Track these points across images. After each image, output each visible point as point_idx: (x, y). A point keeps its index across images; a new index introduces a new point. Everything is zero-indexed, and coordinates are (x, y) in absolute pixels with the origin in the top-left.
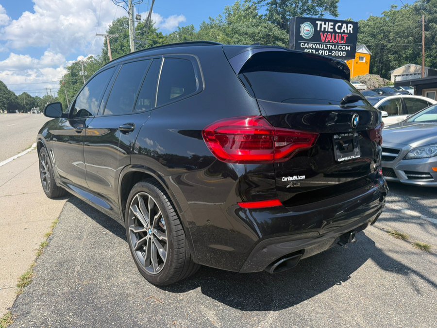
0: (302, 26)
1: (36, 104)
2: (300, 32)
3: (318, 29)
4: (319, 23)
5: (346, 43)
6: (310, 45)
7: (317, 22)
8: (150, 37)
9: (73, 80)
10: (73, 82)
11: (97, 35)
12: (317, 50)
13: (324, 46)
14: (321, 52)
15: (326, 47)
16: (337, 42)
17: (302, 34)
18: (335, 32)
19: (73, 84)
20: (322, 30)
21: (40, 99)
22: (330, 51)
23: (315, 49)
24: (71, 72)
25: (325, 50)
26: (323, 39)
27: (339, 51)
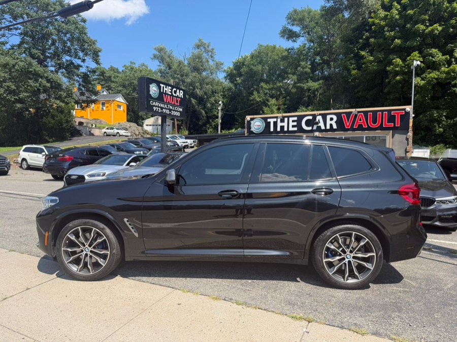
0: (151, 86)
2: (149, 91)
3: (162, 91)
4: (162, 85)
5: (180, 105)
6: (157, 104)
7: (161, 85)
12: (162, 108)
13: (166, 106)
14: (164, 110)
15: (168, 107)
16: (174, 104)
17: (151, 93)
18: (172, 95)
20: (164, 92)
22: (170, 110)
23: (160, 107)
25: (167, 109)
26: (165, 100)
27: (176, 111)
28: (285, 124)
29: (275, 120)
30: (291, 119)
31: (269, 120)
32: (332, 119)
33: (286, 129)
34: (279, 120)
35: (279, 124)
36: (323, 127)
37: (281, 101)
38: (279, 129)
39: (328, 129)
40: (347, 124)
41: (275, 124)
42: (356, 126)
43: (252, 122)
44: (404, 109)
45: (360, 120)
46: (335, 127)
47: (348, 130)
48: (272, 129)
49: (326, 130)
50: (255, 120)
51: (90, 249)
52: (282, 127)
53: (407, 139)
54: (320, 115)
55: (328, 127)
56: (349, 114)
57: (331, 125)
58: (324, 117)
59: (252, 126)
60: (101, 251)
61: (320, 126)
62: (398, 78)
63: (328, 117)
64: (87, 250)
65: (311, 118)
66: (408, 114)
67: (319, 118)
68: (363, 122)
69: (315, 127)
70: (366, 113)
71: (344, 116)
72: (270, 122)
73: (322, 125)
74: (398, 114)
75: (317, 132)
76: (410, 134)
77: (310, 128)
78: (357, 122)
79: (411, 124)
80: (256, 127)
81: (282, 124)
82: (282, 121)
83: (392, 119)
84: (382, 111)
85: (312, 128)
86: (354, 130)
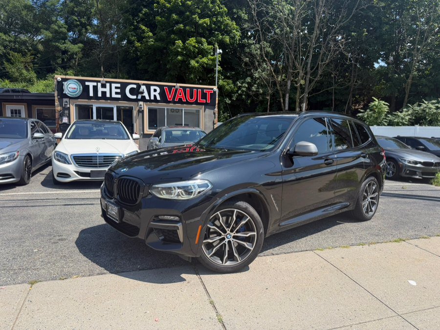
28: (107, 90)
29: (95, 84)
30: (114, 85)
31: (87, 83)
32: (155, 90)
33: (108, 95)
34: (99, 85)
35: (100, 90)
36: (147, 98)
37: (29, 58)
38: (100, 95)
39: (152, 100)
40: (170, 97)
41: (95, 88)
42: (177, 99)
43: (65, 83)
44: (212, 89)
45: (180, 94)
46: (158, 98)
47: (169, 102)
48: (91, 94)
49: (150, 101)
50: (69, 82)
51: (233, 234)
52: (104, 93)
53: (214, 114)
54: (144, 84)
55: (152, 98)
56: (170, 87)
57: (155, 96)
58: (148, 87)
59: (65, 87)
60: (247, 234)
61: (145, 96)
62: (179, 58)
63: (152, 88)
64: (229, 236)
65: (135, 86)
66: (215, 92)
67: (143, 88)
68: (183, 96)
69: (140, 97)
70: (184, 88)
71: (166, 89)
72: (89, 86)
73: (146, 94)
74: (208, 92)
75: (141, 101)
76: (216, 109)
77: (135, 97)
78: (178, 96)
79: (217, 102)
80: (70, 90)
81: (104, 90)
82: (104, 86)
83: (204, 96)
84: (197, 88)
85: (137, 97)
86: (175, 103)
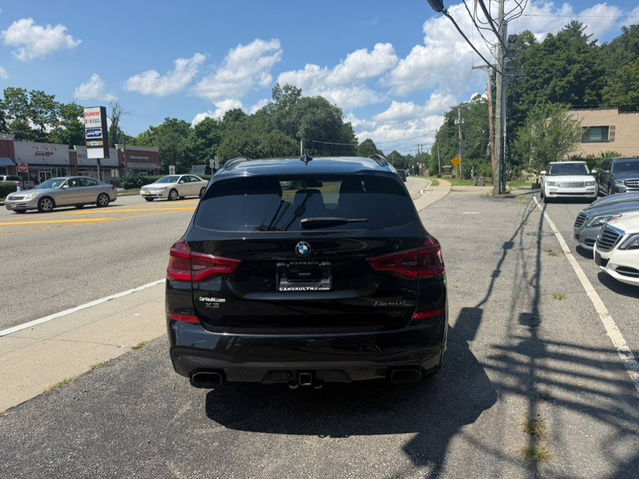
1: (405, 165)
8: (563, 56)
9: (450, 131)
10: (449, 133)
11: (473, 68)
19: (450, 137)
21: (412, 157)
24: (449, 121)
